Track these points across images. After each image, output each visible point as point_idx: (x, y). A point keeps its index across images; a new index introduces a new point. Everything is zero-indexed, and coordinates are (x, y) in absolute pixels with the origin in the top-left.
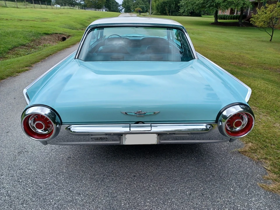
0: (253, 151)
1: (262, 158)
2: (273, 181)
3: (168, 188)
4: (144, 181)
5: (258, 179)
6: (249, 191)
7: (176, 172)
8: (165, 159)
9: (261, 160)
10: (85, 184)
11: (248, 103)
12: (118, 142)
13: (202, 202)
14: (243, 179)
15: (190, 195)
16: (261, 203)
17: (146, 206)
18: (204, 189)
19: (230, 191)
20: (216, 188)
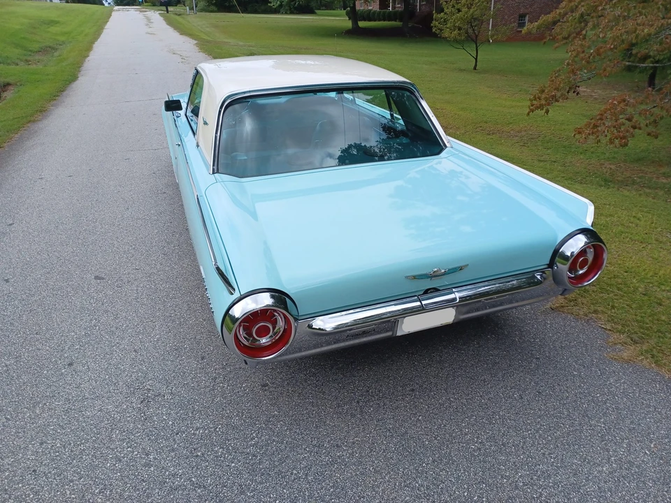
0: (572, 303)
1: (590, 312)
2: (623, 345)
3: (481, 396)
4: (435, 394)
5: (602, 347)
6: (600, 370)
7: (476, 367)
8: (445, 349)
9: (590, 315)
10: (334, 426)
11: (592, 226)
12: (389, 334)
13: (545, 405)
14: (582, 353)
15: (522, 398)
16: (624, 383)
17: (466, 434)
18: (537, 384)
19: (574, 376)
20: (553, 377)
